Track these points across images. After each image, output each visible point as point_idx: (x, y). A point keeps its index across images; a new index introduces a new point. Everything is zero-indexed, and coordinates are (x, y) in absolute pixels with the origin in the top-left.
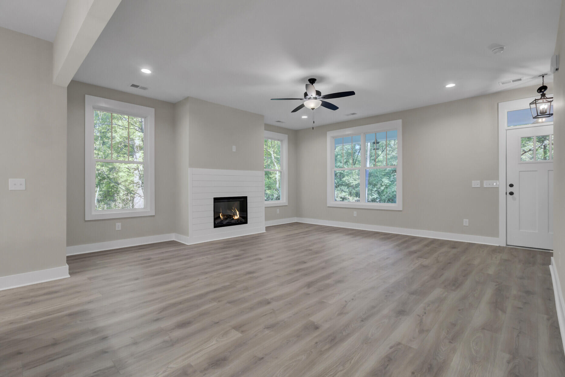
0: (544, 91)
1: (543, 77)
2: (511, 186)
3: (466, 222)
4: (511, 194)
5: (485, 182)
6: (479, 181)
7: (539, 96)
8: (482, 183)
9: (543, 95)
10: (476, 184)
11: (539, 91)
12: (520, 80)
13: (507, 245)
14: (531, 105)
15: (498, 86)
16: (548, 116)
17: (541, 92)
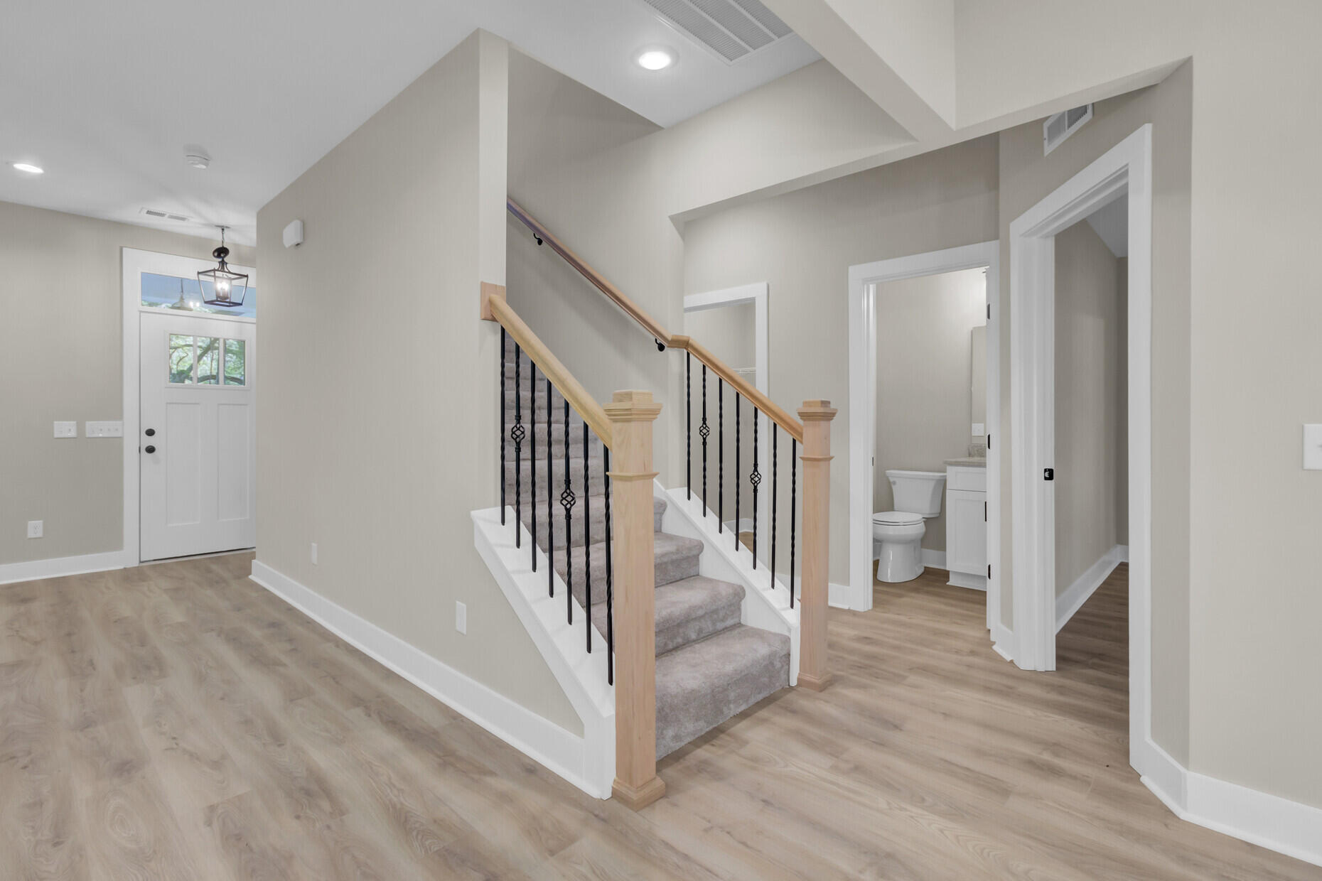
0: (225, 256)
1: (223, 230)
2: (150, 433)
3: (35, 528)
4: (151, 450)
5: (89, 424)
6: (75, 422)
7: (215, 264)
8: (81, 429)
9: (223, 263)
10: (65, 429)
11: (216, 254)
12: (183, 219)
13: (140, 562)
14: (200, 276)
15: (135, 214)
16: (228, 304)
17: (219, 256)
